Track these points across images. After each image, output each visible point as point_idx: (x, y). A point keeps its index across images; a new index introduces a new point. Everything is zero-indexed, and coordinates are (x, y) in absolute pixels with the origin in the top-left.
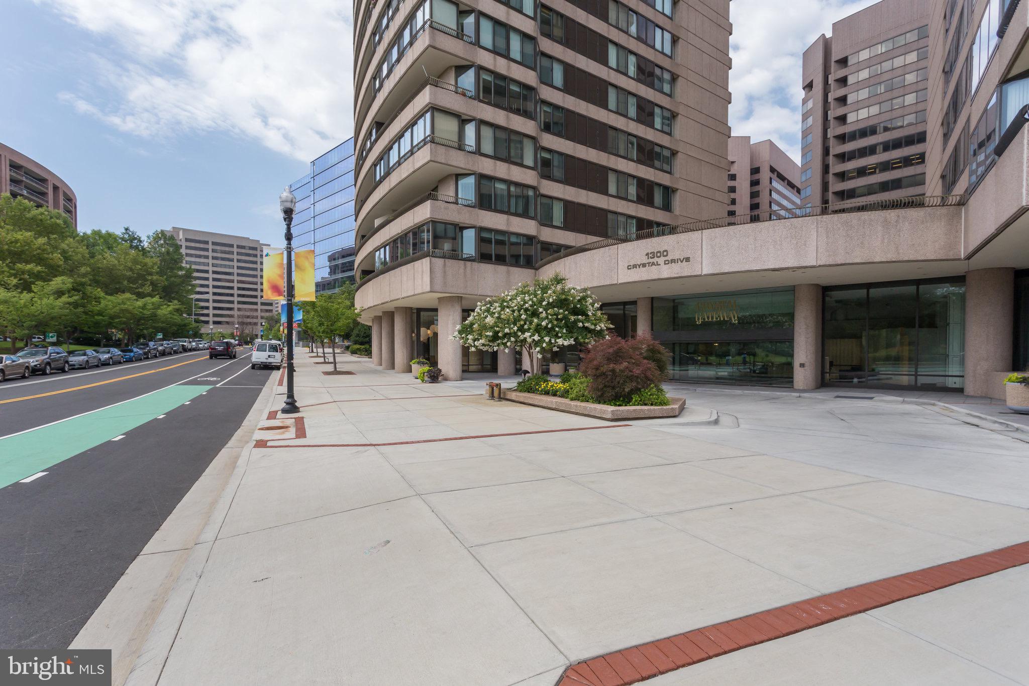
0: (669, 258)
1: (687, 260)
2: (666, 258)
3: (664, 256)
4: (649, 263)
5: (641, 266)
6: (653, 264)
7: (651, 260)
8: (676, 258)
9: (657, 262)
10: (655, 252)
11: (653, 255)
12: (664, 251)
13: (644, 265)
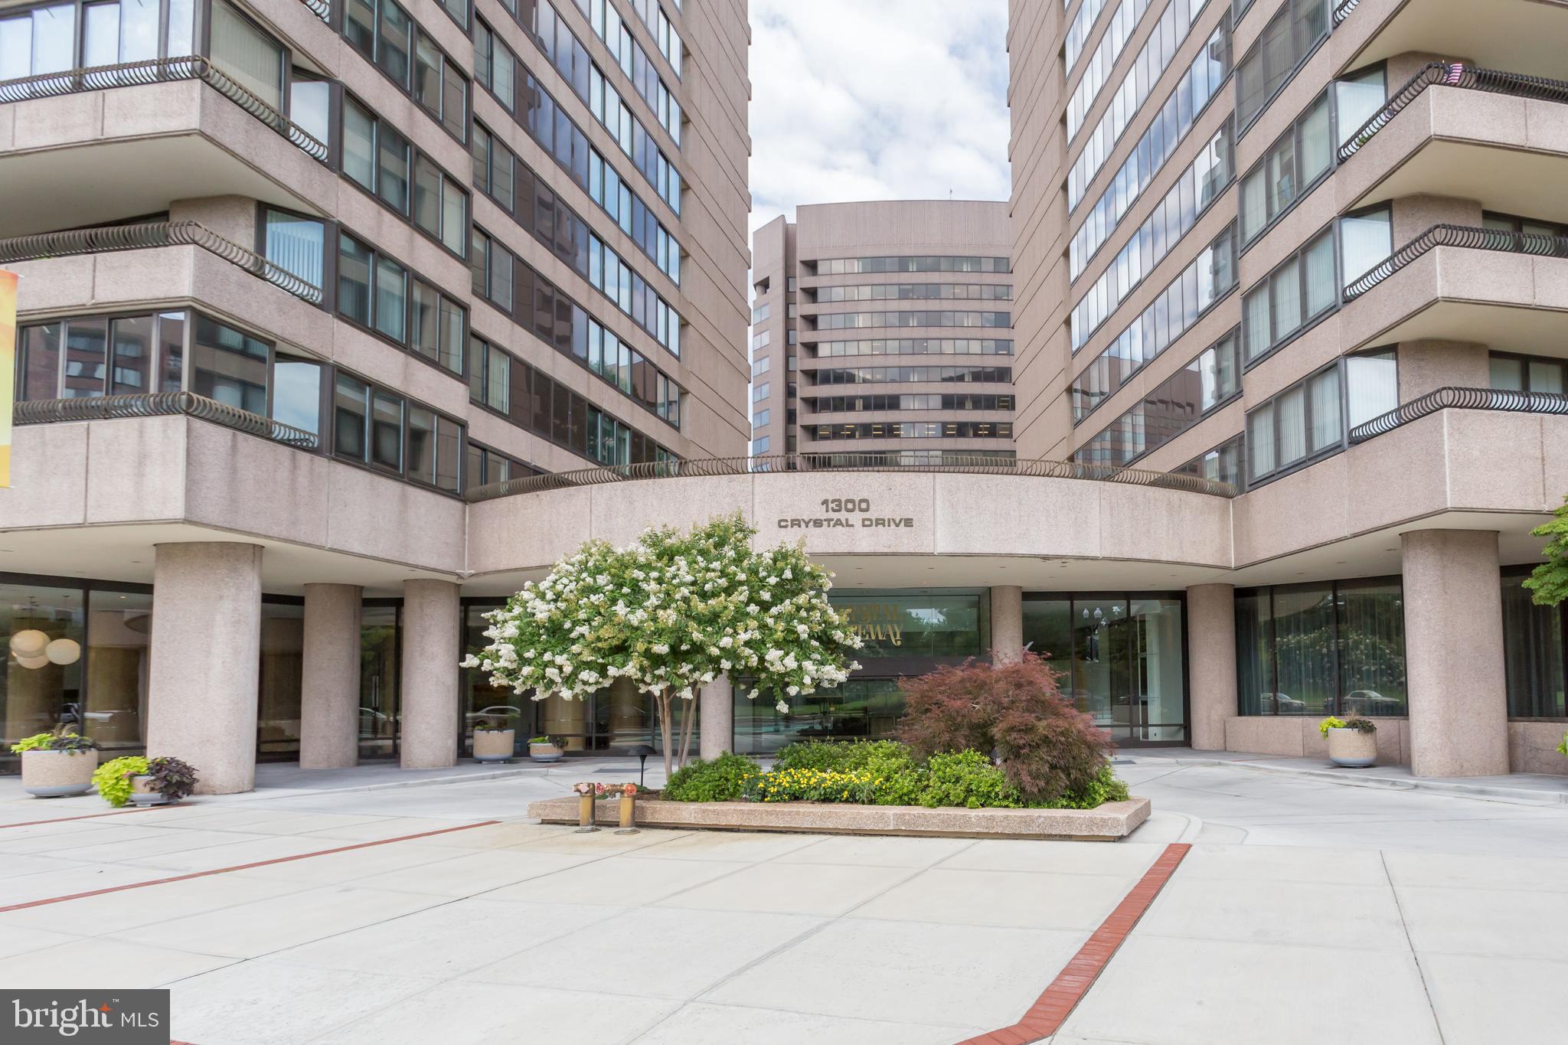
0: (872, 514)
1: (908, 522)
2: (866, 515)
3: (861, 510)
4: (829, 520)
5: (812, 523)
6: (838, 523)
7: (835, 516)
8: (886, 515)
9: (847, 520)
10: (843, 501)
11: (839, 505)
12: (861, 501)
13: (818, 523)
